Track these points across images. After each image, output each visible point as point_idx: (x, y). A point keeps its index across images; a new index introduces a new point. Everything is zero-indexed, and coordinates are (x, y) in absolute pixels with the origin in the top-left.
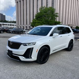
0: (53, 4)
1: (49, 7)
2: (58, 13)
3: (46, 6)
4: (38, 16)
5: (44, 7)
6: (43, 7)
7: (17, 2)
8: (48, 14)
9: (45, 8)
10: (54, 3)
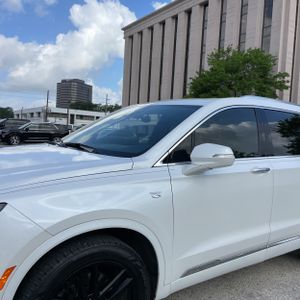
0: (266, 37)
1: (250, 50)
2: (287, 75)
3: (239, 48)
4: (202, 85)
5: (229, 50)
6: (225, 49)
7: (131, 37)
8: (241, 78)
9: (231, 54)
10: (269, 35)
